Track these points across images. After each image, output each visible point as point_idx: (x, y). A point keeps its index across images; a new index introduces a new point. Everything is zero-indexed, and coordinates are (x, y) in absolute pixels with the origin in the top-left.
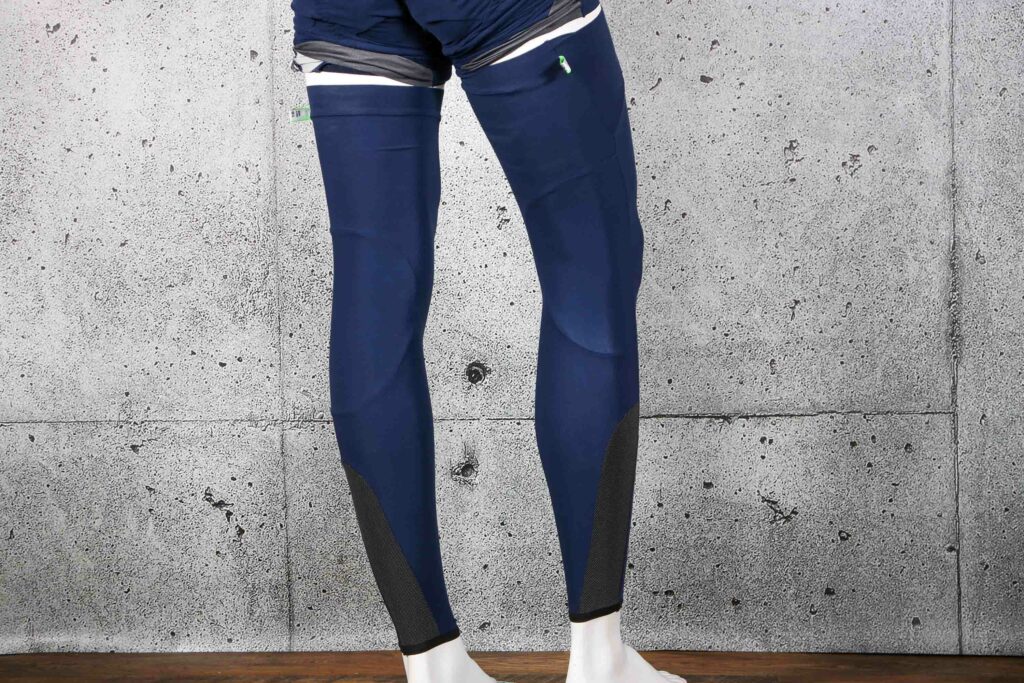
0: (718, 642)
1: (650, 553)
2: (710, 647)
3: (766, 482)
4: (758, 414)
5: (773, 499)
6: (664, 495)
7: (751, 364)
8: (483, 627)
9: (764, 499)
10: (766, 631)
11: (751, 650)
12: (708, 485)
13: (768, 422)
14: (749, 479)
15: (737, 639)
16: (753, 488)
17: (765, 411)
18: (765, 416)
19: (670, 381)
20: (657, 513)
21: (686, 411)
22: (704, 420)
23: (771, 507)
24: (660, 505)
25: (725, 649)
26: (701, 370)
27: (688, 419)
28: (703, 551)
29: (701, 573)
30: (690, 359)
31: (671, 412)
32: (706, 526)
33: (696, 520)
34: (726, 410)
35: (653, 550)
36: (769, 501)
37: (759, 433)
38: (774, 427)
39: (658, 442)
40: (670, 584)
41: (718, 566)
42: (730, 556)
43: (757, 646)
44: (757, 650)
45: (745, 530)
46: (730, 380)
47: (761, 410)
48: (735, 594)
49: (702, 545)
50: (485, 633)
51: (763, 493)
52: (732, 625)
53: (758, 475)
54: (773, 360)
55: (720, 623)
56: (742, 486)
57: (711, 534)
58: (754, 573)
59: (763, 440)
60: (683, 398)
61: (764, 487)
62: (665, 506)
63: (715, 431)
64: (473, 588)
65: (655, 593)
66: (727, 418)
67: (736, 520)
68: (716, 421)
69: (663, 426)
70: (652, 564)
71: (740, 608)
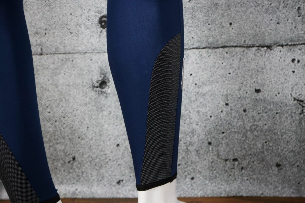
0: (267, 191)
1: (221, 135)
2: (262, 194)
3: (296, 87)
4: (290, 44)
5: (301, 99)
6: (229, 98)
7: (284, 11)
8: (119, 182)
9: (295, 99)
10: (299, 183)
11: (288, 196)
12: (258, 91)
13: (296, 49)
14: (285, 86)
15: (280, 189)
16: (287, 92)
17: (295, 41)
18: (294, 45)
19: (231, 24)
20: (225, 109)
21: (242, 43)
22: (254, 49)
23: (300, 104)
24: (227, 104)
25: (272, 195)
26: (251, 16)
27: (243, 49)
28: (256, 133)
29: (255, 147)
30: (244, 9)
31: (232, 44)
32: (257, 118)
33: (251, 113)
34: (268, 42)
35: (223, 133)
36: (298, 100)
37: (290, 56)
38: (300, 52)
39: (224, 64)
40: (236, 154)
41: (266, 142)
42: (273, 136)
43: (293, 193)
44: (293, 195)
45: (283, 119)
46: (272, 22)
47: (291, 41)
48: (277, 160)
49: (255, 129)
50: (120, 186)
51: (294, 95)
52: (276, 180)
53: (290, 83)
54: (299, 8)
55: (269, 179)
56: (280, 91)
57: (260, 122)
58: (290, 147)
59: (293, 60)
60: (240, 34)
61: (294, 91)
62: (230, 105)
63: (261, 55)
64: (111, 158)
65: (226, 160)
66: (269, 47)
67: (277, 113)
68: (262, 49)
69: (227, 53)
70: (223, 142)
71: (281, 169)
